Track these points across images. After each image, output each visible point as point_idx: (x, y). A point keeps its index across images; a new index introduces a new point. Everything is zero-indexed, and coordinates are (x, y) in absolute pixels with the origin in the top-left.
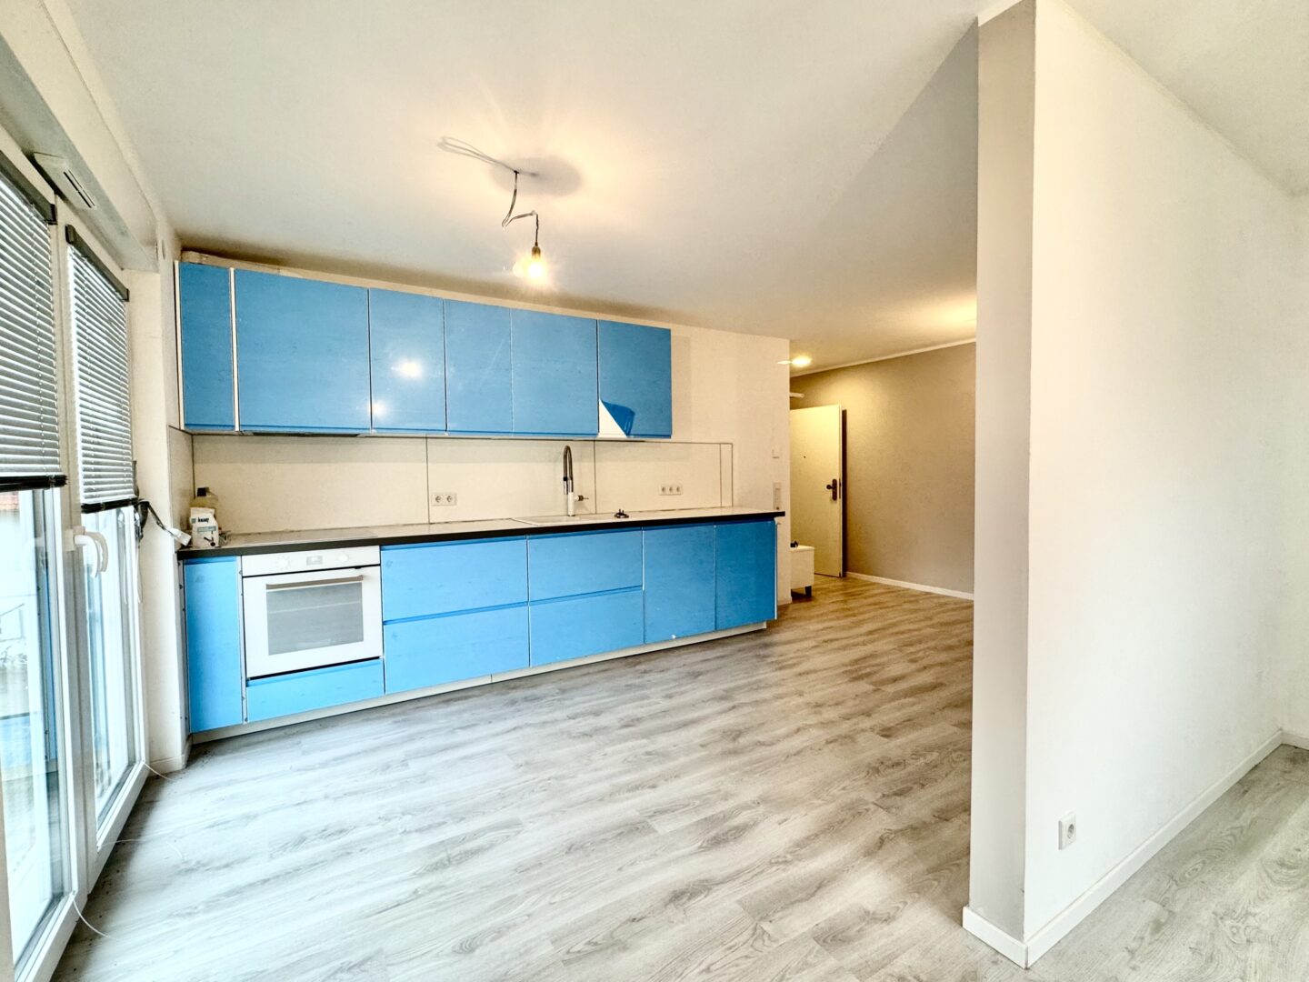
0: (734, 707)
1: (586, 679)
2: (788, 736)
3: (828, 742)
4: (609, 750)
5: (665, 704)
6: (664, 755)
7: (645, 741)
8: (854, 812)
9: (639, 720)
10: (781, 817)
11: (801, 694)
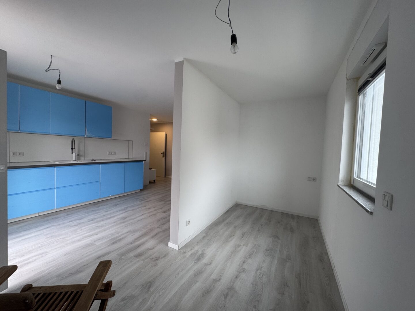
0: (126, 212)
1: (77, 210)
2: (139, 216)
3: (150, 216)
4: (83, 228)
5: (104, 214)
6: (102, 226)
7: (96, 224)
8: (151, 230)
9: (95, 219)
10: (133, 234)
11: (145, 206)
